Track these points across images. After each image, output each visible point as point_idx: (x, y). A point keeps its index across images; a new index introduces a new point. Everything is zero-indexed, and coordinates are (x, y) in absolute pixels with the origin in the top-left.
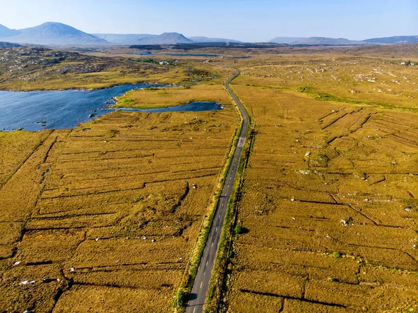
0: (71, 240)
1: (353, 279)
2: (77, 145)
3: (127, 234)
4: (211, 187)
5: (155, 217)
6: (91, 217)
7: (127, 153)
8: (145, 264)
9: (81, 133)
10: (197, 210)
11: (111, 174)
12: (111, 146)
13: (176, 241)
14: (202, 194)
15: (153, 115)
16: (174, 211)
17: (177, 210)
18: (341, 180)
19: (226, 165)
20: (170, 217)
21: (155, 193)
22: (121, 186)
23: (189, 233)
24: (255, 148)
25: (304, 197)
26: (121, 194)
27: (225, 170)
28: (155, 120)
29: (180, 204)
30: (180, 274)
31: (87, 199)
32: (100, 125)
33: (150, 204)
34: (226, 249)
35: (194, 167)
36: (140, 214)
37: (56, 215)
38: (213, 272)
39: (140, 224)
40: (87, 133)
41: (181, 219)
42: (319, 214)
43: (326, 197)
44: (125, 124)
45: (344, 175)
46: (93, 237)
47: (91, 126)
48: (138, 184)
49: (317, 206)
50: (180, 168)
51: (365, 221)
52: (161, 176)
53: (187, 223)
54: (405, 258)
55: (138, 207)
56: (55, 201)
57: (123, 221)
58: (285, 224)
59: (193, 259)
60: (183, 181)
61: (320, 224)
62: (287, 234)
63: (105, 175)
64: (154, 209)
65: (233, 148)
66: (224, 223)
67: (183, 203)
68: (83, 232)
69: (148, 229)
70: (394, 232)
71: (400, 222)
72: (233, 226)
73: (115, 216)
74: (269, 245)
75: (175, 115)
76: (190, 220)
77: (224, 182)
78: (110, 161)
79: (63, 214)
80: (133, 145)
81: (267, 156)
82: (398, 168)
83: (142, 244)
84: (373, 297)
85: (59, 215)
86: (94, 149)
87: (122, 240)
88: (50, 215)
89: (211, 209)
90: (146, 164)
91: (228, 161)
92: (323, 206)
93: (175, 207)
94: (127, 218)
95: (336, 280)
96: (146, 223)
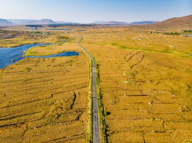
0: (20, 131)
1: (163, 130)
2: (9, 77)
3: (51, 122)
4: (86, 93)
5: (63, 112)
6: (28, 116)
7: (39, 80)
8: (65, 138)
9: (10, 71)
10: (83, 106)
11: (33, 91)
12: (29, 76)
13: (77, 123)
14: (83, 97)
15: (46, 59)
16: (72, 108)
17: (73, 107)
18: (143, 84)
19: (91, 81)
20: (71, 111)
21: (59, 99)
22: (40, 97)
23: (82, 118)
24: (101, 72)
25: (130, 94)
26: (41, 101)
27: (90, 84)
28: (48, 61)
29: (73, 104)
30: (85, 140)
31: (23, 106)
32: (19, 66)
33: (59, 105)
34: (103, 124)
35: (75, 84)
36: (55, 111)
37: (7, 117)
38: (100, 136)
39: (56, 117)
40: (13, 70)
41: (77, 111)
42: (138, 101)
43: (139, 93)
44: (33, 65)
45: (143, 82)
46: (32, 127)
47: (14, 66)
48: (49, 95)
49: (137, 97)
50: (68, 85)
51: (158, 102)
52: (59, 90)
53: (80, 113)
54: (179, 117)
55: (53, 107)
56: (4, 109)
57: (46, 116)
58: (125, 108)
59: (89, 131)
60: (71, 92)
61: (140, 106)
62: (128, 112)
63: (29, 92)
64: (61, 108)
65: (91, 73)
66: (98, 111)
67: (75, 103)
68: (25, 125)
69: (61, 118)
70: (171, 106)
71: (172, 101)
72: (103, 112)
73: (42, 114)
74: (122, 119)
75: (58, 58)
76: (81, 111)
77: (92, 90)
78: (30, 84)
79: (11, 116)
80: (41, 75)
81: (108, 76)
82: (162, 77)
83: (61, 127)
84: (173, 137)
85: (9, 117)
86: (20, 79)
87: (49, 126)
88: (3, 118)
89: (90, 104)
90: (50, 84)
91: (91, 79)
92: (139, 97)
93: (72, 105)
94: (48, 114)
95: (156, 132)
96: (60, 116)
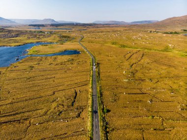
1: (162, 128)
2: (13, 75)
3: (52, 119)
4: (87, 91)
5: (65, 109)
6: (31, 113)
7: (41, 77)
8: (66, 134)
9: (14, 68)
10: (84, 103)
11: (36, 89)
12: (32, 74)
13: (78, 120)
14: (83, 94)
15: (48, 58)
16: (73, 105)
18: (142, 83)
20: (72, 108)
21: (60, 97)
22: (42, 94)
23: (83, 115)
24: (101, 71)
25: (130, 92)
26: (43, 99)
27: (91, 82)
28: (50, 60)
29: (74, 101)
30: (85, 137)
31: (26, 103)
32: (23, 64)
33: (60, 102)
34: (103, 121)
35: (76, 82)
36: (57, 108)
37: (11, 114)
38: (100, 133)
39: (58, 113)
40: (17, 68)
41: (77, 109)
42: (138, 99)
43: (138, 91)
44: (36, 63)
45: (142, 80)
46: (35, 123)
47: (18, 65)
48: (50, 92)
49: (136, 96)
50: (69, 83)
51: (157, 100)
52: (61, 88)
53: (81, 110)
54: (178, 115)
55: (54, 105)
56: (8, 106)
57: (48, 113)
58: (125, 106)
59: (89, 128)
60: (73, 89)
61: (140, 104)
62: (127, 110)
63: (32, 90)
64: (62, 105)
65: (91, 72)
66: (98, 108)
67: (76, 100)
68: (28, 122)
69: (63, 115)
70: (170, 104)
71: (171, 99)
72: (103, 109)
73: (44, 110)
74: (121, 116)
75: (59, 57)
77: (92, 88)
78: (33, 82)
79: (14, 113)
80: (42, 73)
81: (108, 74)
82: (162, 76)
83: (62, 124)
84: (172, 135)
86: (23, 76)
87: (51, 123)
88: (7, 114)
89: (90, 102)
90: (52, 82)
91: (91, 78)
92: (138, 95)
93: (73, 103)
94: (50, 111)
95: (155, 129)
96: (61, 113)
